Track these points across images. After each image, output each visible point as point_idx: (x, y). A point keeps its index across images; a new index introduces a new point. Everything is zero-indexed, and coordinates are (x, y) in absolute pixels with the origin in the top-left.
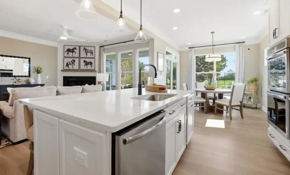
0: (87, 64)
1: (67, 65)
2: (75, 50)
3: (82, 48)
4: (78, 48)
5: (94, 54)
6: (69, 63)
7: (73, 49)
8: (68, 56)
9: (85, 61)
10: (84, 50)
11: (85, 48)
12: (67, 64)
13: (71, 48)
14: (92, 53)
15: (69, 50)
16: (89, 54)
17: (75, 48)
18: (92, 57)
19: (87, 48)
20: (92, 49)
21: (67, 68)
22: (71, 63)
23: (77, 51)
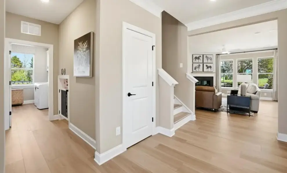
0: (208, 67)
1: (195, 69)
2: (200, 58)
3: (204, 56)
4: (202, 56)
5: (212, 60)
6: (196, 67)
7: (199, 57)
8: (195, 62)
9: (207, 66)
10: (206, 57)
11: (206, 56)
12: (195, 67)
13: (198, 56)
14: (211, 60)
15: (196, 58)
16: (209, 60)
17: (200, 57)
18: (211, 62)
19: (208, 56)
20: (211, 56)
21: (195, 71)
22: (198, 67)
23: (201, 58)
